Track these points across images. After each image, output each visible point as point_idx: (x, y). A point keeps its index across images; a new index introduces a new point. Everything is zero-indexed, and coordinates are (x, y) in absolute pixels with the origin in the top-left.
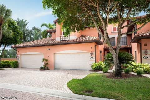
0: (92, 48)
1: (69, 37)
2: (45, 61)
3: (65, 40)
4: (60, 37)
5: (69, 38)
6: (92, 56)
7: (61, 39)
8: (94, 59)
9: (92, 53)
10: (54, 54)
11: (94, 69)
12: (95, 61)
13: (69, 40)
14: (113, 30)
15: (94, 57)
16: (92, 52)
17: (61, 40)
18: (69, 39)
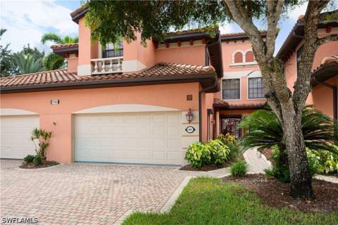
0: (189, 98)
1: (119, 65)
2: (41, 137)
3: (107, 75)
4: (93, 63)
5: (120, 67)
6: (190, 121)
7: (93, 70)
8: (197, 132)
9: (190, 114)
10: (74, 116)
11: (199, 162)
12: (198, 138)
13: (120, 74)
14: (233, 58)
15: (197, 127)
16: (190, 109)
17: (96, 72)
18: (118, 71)
